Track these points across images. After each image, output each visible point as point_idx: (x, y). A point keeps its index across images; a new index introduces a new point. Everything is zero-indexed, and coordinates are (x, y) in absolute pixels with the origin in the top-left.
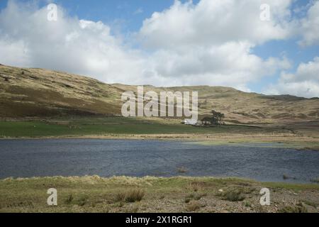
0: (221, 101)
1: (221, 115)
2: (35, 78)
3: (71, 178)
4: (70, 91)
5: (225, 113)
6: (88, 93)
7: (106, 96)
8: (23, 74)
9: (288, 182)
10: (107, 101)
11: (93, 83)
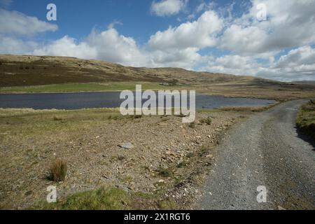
0: (177, 74)
1: (177, 81)
2: (92, 64)
3: (110, 109)
4: (109, 70)
5: (179, 80)
6: (116, 71)
7: (125, 72)
8: (87, 62)
9: (205, 109)
10: (126, 74)
11: (119, 66)
